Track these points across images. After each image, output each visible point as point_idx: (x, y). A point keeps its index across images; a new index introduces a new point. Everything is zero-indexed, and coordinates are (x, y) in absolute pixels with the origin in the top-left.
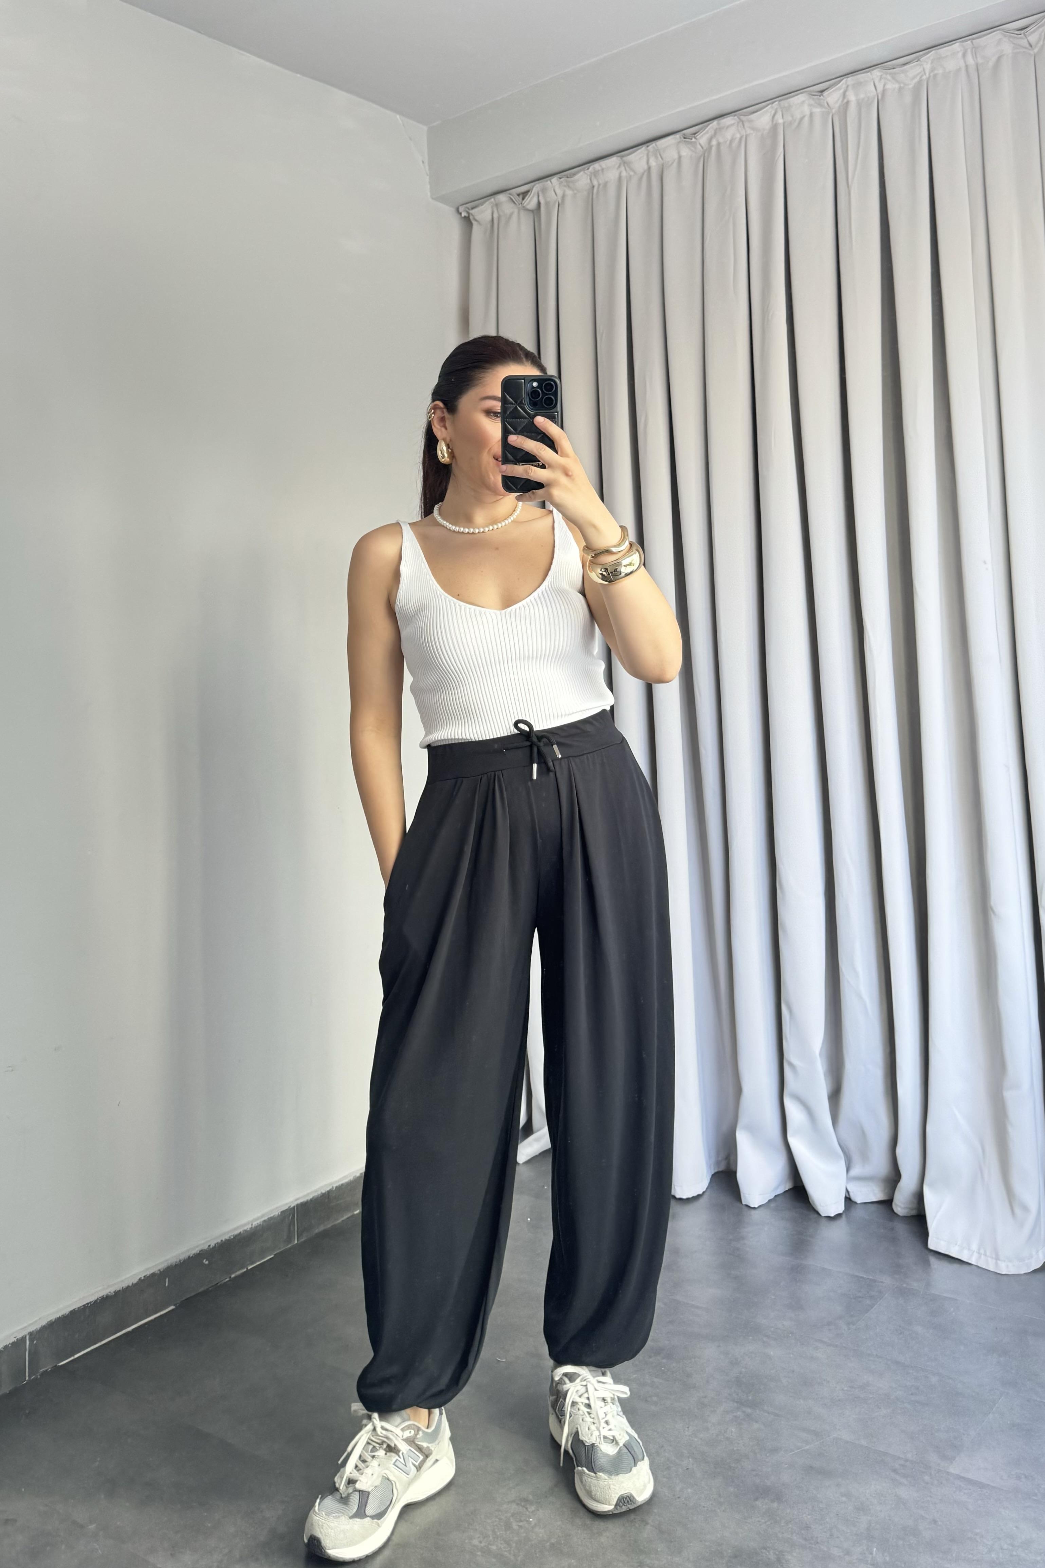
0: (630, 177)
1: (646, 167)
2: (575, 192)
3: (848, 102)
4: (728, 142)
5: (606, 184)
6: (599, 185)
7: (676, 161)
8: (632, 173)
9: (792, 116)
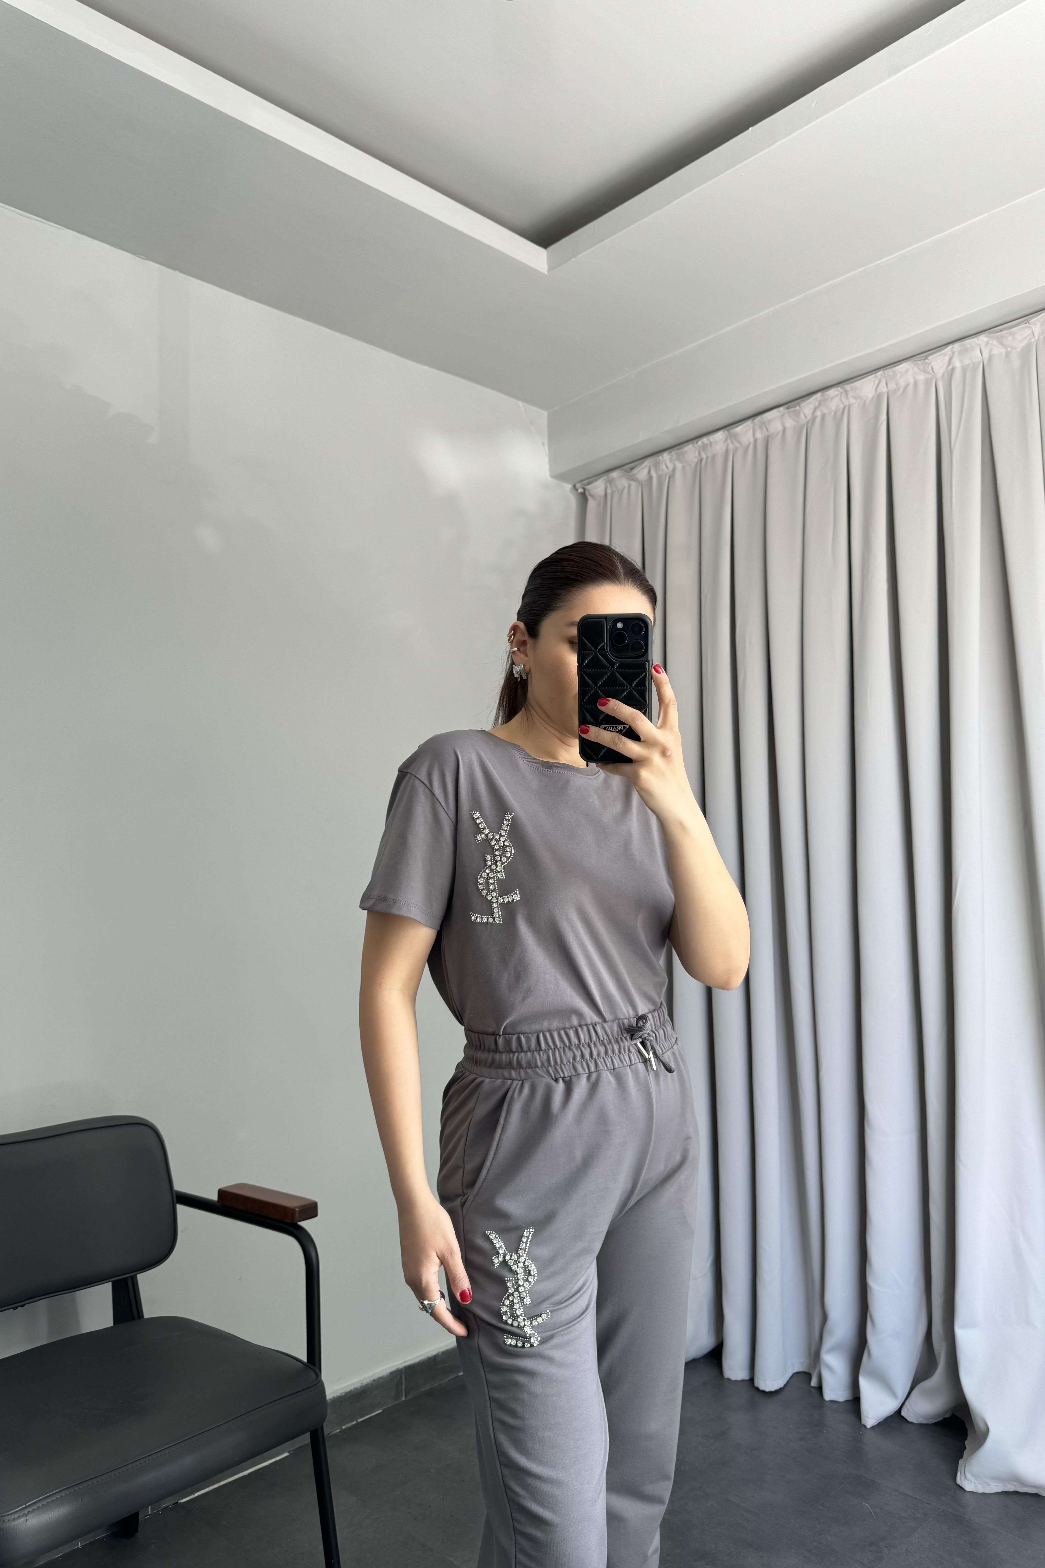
0: (736, 449)
1: (752, 440)
2: (684, 464)
3: (953, 369)
4: (833, 413)
5: (714, 456)
6: (707, 458)
7: (781, 433)
8: (738, 445)
9: (897, 384)
